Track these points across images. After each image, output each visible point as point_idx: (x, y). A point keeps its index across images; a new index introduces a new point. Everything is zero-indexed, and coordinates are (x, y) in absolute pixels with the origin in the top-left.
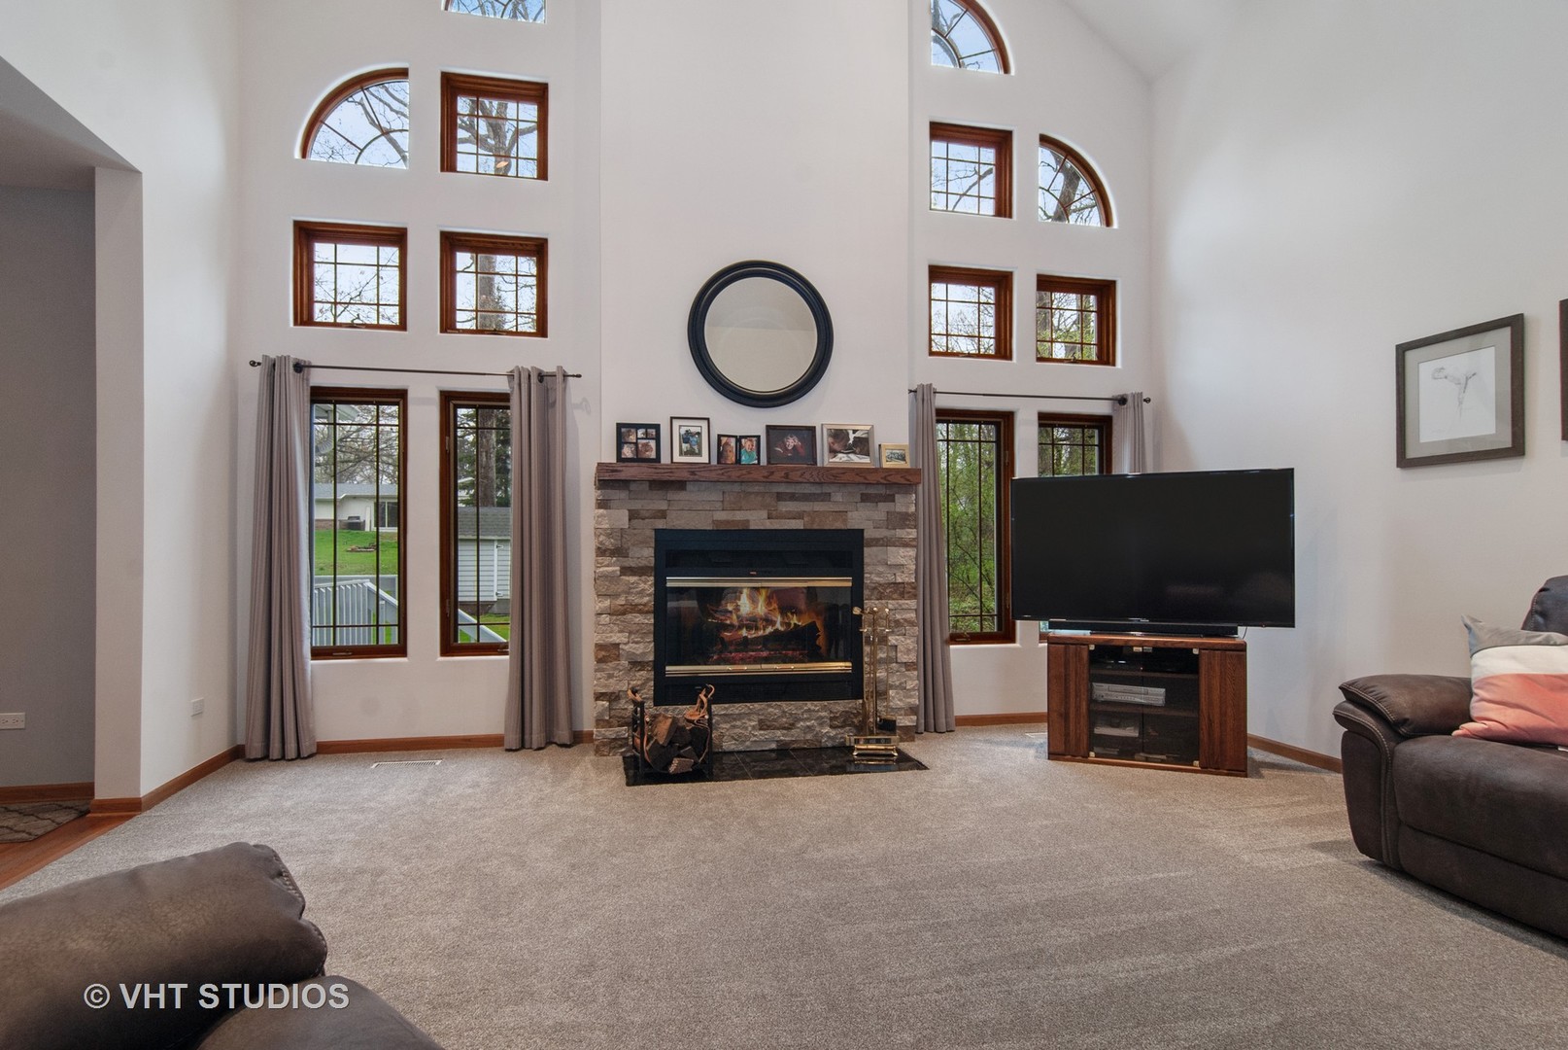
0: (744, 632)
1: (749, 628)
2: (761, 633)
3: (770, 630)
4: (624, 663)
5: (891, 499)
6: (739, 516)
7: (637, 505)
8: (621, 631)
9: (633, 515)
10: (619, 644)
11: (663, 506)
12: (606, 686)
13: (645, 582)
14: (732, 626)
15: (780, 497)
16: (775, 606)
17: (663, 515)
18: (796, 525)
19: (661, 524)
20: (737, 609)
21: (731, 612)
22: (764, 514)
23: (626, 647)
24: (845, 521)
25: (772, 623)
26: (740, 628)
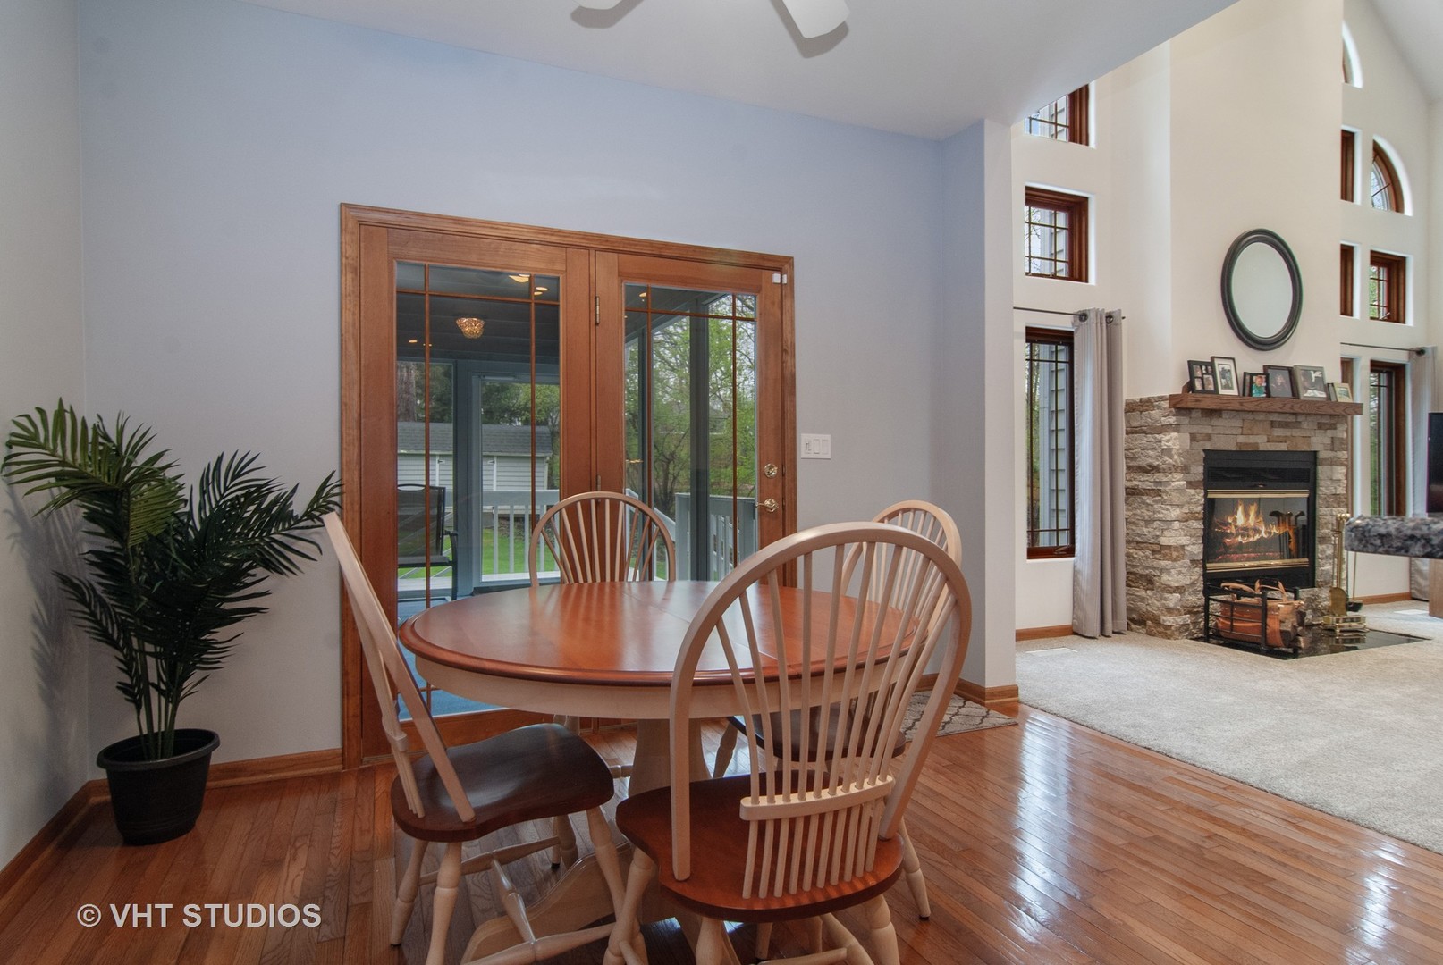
0: (1240, 539)
1: (1243, 536)
2: (1251, 539)
3: (1257, 537)
4: (1188, 561)
5: (1333, 427)
6: (1252, 439)
7: (1195, 430)
8: (1185, 535)
9: (1193, 438)
10: (1184, 546)
11: (1209, 430)
12: (1177, 581)
13: (1198, 494)
14: (1232, 534)
15: (1273, 424)
16: (1261, 519)
17: (1208, 438)
18: (1283, 447)
19: (1208, 446)
20: (1235, 520)
21: (1230, 524)
22: (1265, 438)
23: (1189, 548)
24: (1309, 445)
25: (1257, 531)
26: (1237, 536)
